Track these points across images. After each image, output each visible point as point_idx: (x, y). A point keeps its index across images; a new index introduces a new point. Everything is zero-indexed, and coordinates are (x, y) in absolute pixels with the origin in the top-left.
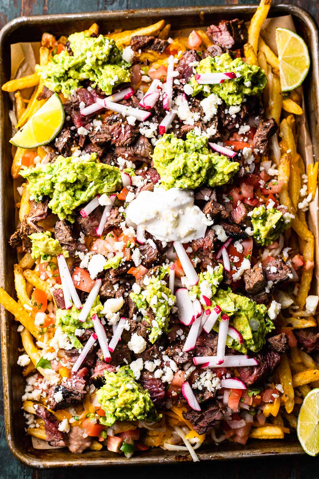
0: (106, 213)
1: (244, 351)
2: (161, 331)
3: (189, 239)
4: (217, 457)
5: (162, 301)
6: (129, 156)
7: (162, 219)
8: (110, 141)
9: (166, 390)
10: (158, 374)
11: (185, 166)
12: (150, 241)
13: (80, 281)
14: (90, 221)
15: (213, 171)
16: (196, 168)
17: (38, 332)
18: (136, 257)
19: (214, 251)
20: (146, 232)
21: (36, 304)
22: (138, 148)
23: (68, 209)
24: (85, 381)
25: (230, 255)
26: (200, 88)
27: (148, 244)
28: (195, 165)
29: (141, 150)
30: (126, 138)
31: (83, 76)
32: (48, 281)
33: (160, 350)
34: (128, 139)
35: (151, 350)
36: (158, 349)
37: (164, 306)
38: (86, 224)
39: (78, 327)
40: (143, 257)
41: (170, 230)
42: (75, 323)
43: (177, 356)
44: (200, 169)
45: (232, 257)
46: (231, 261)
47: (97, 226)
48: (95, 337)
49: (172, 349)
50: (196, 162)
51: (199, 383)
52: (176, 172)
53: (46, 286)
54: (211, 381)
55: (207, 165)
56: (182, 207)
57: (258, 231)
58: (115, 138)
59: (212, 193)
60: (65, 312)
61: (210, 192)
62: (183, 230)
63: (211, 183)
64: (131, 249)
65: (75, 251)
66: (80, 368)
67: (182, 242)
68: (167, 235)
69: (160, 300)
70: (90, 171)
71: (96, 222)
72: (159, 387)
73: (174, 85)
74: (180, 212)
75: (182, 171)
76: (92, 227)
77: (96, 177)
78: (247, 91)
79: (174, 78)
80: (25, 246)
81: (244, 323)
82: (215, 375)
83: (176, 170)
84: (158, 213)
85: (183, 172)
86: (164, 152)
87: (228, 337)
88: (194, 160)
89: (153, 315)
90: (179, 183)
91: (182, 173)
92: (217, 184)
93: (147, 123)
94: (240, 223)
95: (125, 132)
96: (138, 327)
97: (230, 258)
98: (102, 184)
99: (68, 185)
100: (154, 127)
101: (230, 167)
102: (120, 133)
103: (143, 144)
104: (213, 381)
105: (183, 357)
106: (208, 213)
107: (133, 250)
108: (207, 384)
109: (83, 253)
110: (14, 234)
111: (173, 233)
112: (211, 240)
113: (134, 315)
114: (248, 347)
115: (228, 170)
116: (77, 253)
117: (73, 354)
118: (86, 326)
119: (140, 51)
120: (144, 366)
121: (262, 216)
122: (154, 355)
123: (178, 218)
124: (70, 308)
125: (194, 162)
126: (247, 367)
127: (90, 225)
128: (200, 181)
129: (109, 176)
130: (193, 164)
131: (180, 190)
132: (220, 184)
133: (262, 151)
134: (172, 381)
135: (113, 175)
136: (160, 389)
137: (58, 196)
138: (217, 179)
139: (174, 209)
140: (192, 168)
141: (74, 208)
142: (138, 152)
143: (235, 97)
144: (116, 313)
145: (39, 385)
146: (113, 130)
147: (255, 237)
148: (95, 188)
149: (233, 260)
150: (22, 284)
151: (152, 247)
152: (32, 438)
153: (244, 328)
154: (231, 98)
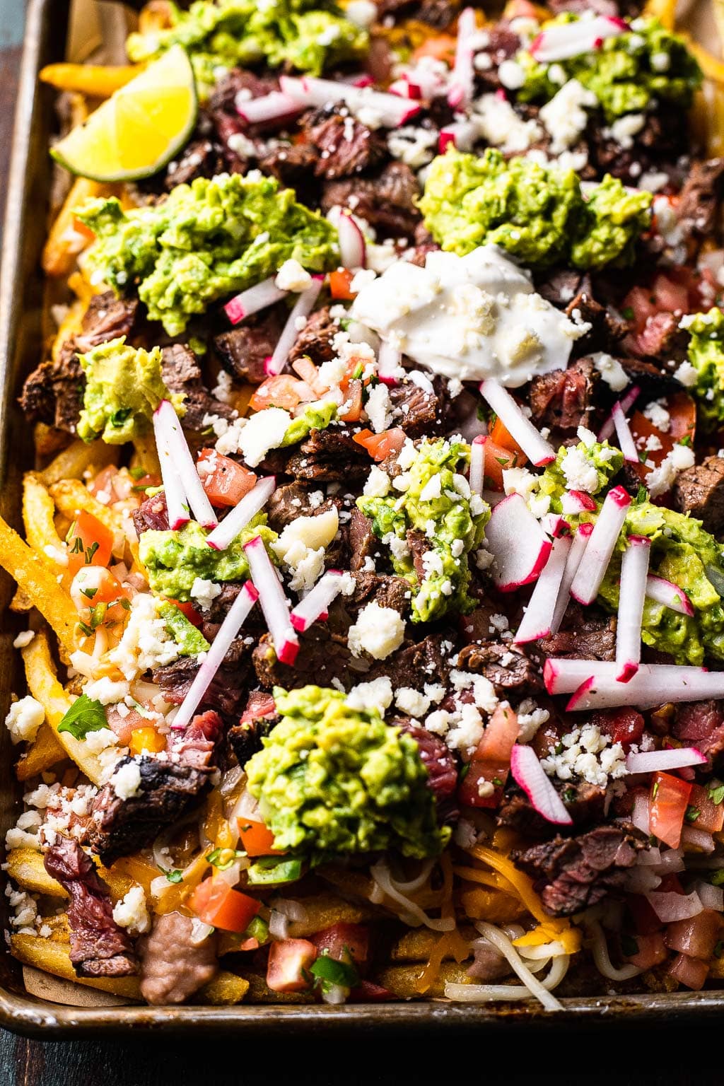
0: (297, 320)
1: (695, 651)
2: (448, 583)
3: (525, 374)
4: (620, 1004)
5: (453, 496)
6: (362, 204)
7: (451, 309)
8: (313, 164)
9: (459, 767)
10: (436, 721)
11: (512, 196)
12: (415, 375)
13: (215, 473)
14: (249, 340)
15: (584, 219)
16: (542, 198)
17: (78, 624)
18: (378, 409)
19: (592, 408)
20: (404, 357)
21: (79, 545)
22: (384, 183)
23: (195, 295)
24: (212, 743)
25: (636, 434)
26: (541, 71)
27: (410, 382)
28: (537, 192)
29: (391, 187)
30: (355, 150)
31: (249, 46)
32: (118, 506)
33: (443, 651)
34: (360, 151)
35: (417, 650)
36: (438, 650)
37: (459, 509)
38: (238, 344)
39: (203, 575)
40: (397, 411)
41: (473, 339)
42: (194, 557)
43: (495, 668)
44: (552, 203)
45: (642, 439)
46: (640, 448)
47: (269, 356)
48: (254, 595)
49: (480, 646)
50: (542, 184)
51: (559, 760)
52: (488, 205)
53: (112, 517)
54: (598, 755)
55: (569, 195)
56: (503, 286)
57: (712, 367)
58: (326, 155)
59: (580, 285)
60: (169, 535)
61: (576, 280)
62: (508, 343)
63: (578, 252)
64: (363, 385)
65: (202, 412)
66: (199, 711)
67: (505, 378)
68: (466, 352)
69: (447, 492)
70: (259, 203)
71: (265, 345)
72: (441, 758)
73: (475, 68)
74: (501, 299)
75: (503, 203)
76: (254, 355)
77: (273, 222)
78: (659, 83)
79: (476, 53)
80: (62, 415)
81: (691, 572)
82: (607, 739)
83: (488, 199)
84: (440, 292)
85: (507, 207)
86: (455, 170)
87: (649, 601)
88: (536, 181)
89: (426, 543)
90: (494, 236)
91: (503, 210)
92: (595, 261)
93: (409, 131)
94: (657, 353)
95: (355, 137)
96: (380, 583)
97: (635, 439)
98: (287, 246)
99: (197, 240)
100: (426, 137)
101: (630, 202)
102: (339, 140)
103: (399, 176)
104: (603, 756)
105: (513, 670)
106: (575, 307)
107: (369, 388)
108: (585, 764)
109: (224, 421)
110: (38, 372)
111: (480, 347)
112: (586, 375)
113: (368, 559)
114: (706, 637)
115: (624, 208)
116: (207, 420)
117: (181, 673)
118: (225, 570)
119: (389, 22)
120: (395, 700)
121: (718, 330)
122: (425, 663)
123: (494, 312)
124: (181, 525)
125: (535, 186)
126: (706, 701)
127: (250, 350)
128: (550, 239)
129: (307, 230)
130: (532, 189)
131: (498, 252)
132: (602, 258)
133: (701, 223)
134: (477, 745)
135: (317, 230)
136: (443, 762)
137: (170, 265)
138: (593, 245)
139: (484, 286)
140: (530, 202)
141: (209, 291)
142: (384, 191)
143: (631, 89)
144: (316, 550)
145: (65, 803)
146: (322, 136)
147: (701, 392)
148: (270, 248)
149: (644, 445)
150: (44, 503)
151: (421, 389)
152: (25, 970)
153: (693, 582)
154: (619, 91)
